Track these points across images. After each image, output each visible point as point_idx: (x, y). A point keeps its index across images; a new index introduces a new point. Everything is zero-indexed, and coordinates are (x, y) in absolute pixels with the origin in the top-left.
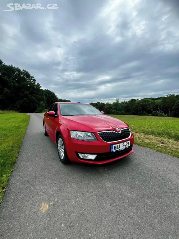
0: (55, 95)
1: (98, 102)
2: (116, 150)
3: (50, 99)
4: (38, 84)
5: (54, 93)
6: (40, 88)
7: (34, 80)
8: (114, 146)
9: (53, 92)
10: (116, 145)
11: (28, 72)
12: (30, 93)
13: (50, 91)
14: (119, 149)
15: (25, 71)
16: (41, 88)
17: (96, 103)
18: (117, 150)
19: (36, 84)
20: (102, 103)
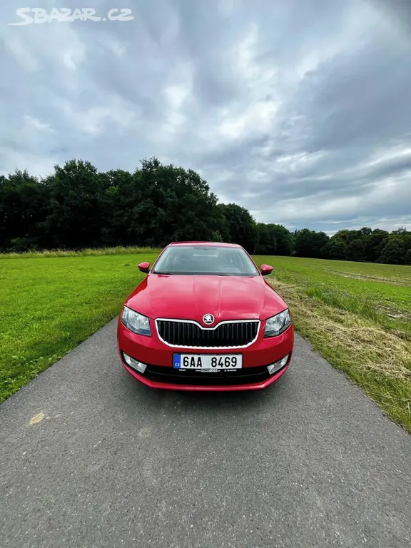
0: (248, 214)
1: (364, 229)
2: (189, 367)
3: (238, 223)
4: (212, 194)
5: (246, 211)
6: (215, 202)
7: (207, 188)
8: (182, 356)
9: (245, 208)
10: (190, 357)
11: (197, 173)
12: (196, 215)
13: (238, 207)
14: (199, 367)
15: (193, 172)
16: (217, 204)
17: (359, 232)
18: (193, 367)
19: (209, 195)
20: (376, 231)
